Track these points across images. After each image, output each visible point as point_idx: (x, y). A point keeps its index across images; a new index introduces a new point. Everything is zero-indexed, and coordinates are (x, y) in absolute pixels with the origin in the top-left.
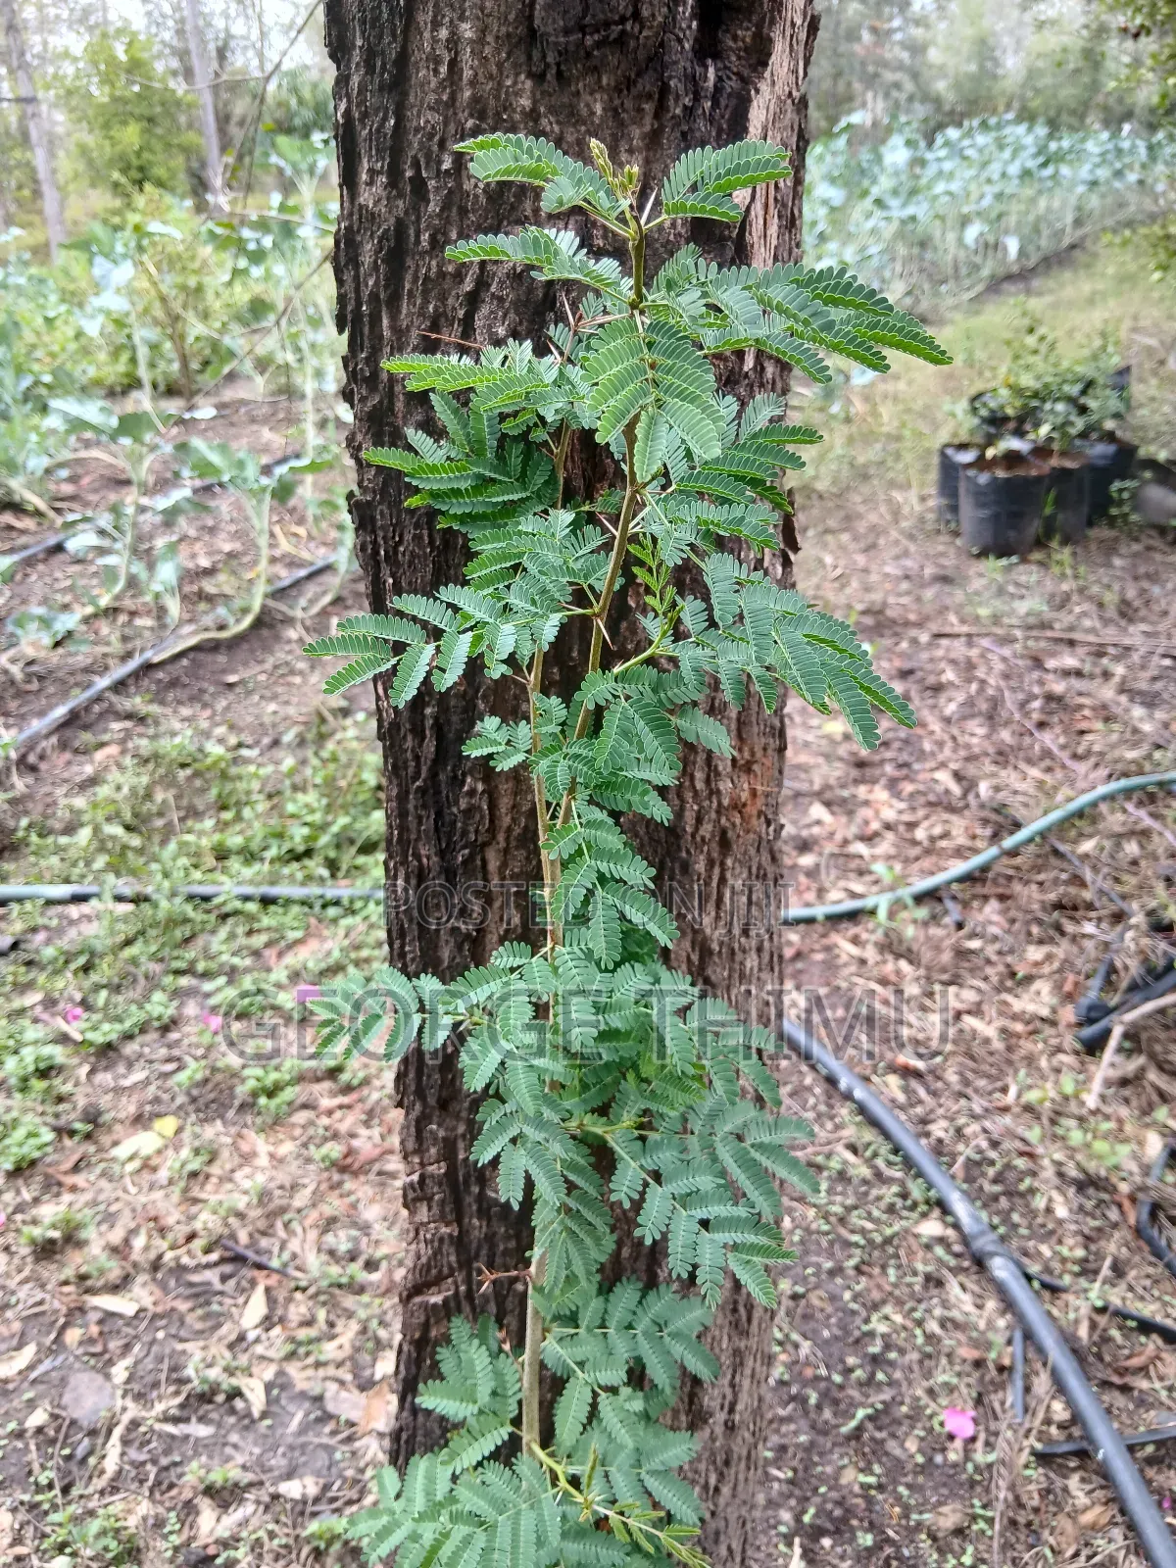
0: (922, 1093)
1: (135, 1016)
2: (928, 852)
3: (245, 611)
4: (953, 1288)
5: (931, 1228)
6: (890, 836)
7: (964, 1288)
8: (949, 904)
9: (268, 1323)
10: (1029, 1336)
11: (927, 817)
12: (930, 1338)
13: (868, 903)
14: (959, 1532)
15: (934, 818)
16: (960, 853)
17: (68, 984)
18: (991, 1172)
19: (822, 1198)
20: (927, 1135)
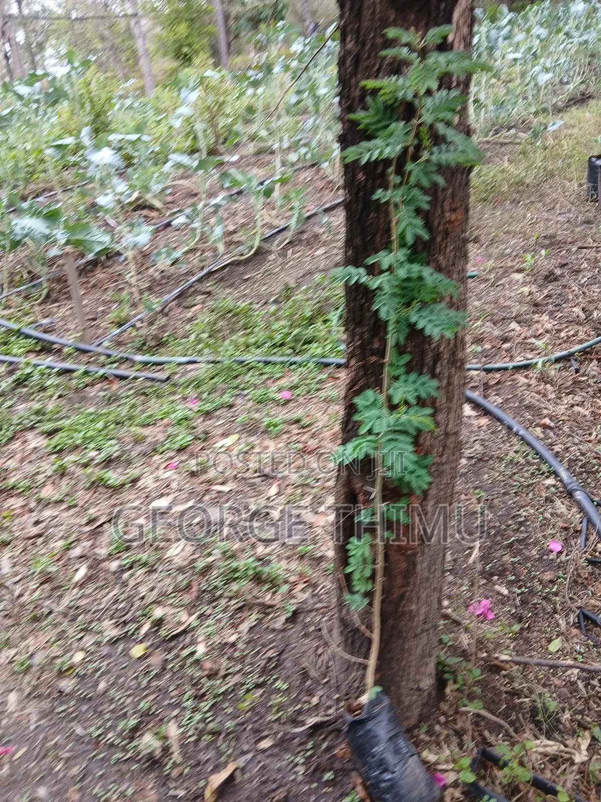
0: (551, 434)
1: (219, 401)
2: (565, 342)
3: (252, 247)
4: (558, 503)
5: (550, 481)
6: (548, 335)
7: (562, 503)
8: (573, 362)
9: (278, 494)
10: (589, 521)
11: (567, 327)
12: (545, 519)
13: (534, 361)
14: (551, 581)
15: (570, 328)
16: (581, 342)
17: (190, 392)
18: (580, 464)
19: (502, 469)
20: (552, 450)
